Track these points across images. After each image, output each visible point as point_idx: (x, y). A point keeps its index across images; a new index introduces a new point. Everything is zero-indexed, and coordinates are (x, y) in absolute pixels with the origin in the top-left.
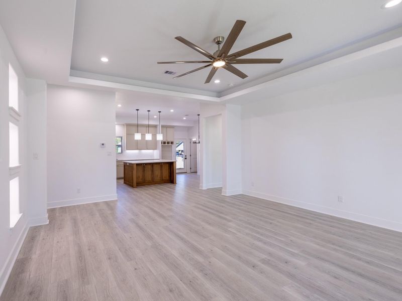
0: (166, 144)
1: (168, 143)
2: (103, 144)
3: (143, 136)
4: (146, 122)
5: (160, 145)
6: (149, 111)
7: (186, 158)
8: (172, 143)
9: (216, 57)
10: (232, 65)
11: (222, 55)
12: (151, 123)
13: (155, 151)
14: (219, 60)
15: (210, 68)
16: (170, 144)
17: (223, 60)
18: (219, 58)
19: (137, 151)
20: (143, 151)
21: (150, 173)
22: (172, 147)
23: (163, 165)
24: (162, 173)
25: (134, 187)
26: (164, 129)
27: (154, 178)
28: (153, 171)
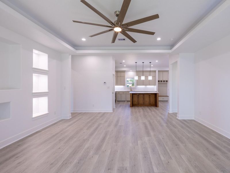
1: (164, 81)
2: (105, 83)
3: (146, 77)
4: (149, 69)
5: (157, 82)
6: (143, 63)
8: (167, 81)
9: (115, 24)
10: (126, 31)
11: (119, 23)
12: (152, 69)
13: (155, 86)
17: (120, 27)
18: (117, 25)
19: (144, 86)
20: (148, 86)
21: (142, 99)
22: (167, 84)
23: (151, 95)
24: (150, 100)
25: (131, 107)
26: (161, 73)
27: (144, 102)
28: (144, 98)
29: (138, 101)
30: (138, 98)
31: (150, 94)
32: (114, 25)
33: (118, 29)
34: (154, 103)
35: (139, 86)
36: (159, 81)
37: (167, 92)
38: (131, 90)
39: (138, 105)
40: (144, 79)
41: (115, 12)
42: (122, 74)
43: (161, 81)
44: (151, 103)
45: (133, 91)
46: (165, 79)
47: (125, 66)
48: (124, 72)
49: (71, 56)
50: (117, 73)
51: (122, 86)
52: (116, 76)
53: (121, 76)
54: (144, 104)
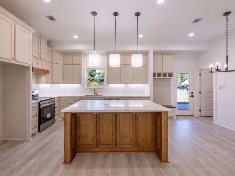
0: (162, 77)
1: (165, 75)
5: (151, 77)
7: (192, 96)
8: (171, 75)
13: (146, 85)
16: (168, 77)
20: (131, 86)
21: (111, 129)
22: (170, 81)
24: (136, 131)
26: (160, 57)
27: (118, 140)
28: (116, 125)
29: (97, 134)
36: (154, 75)
37: (170, 97)
38: (95, 94)
42: (75, 59)
43: (159, 75)
46: (167, 71)
51: (77, 86)
52: (62, 63)
53: (73, 64)
54: (118, 146)
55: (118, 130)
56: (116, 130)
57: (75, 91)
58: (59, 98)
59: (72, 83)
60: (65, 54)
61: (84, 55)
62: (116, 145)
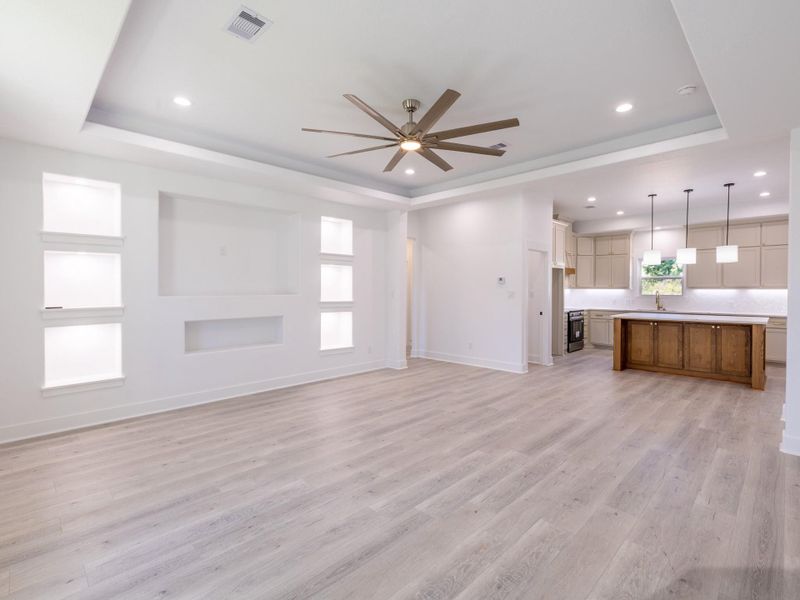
2: (501, 279)
9: (406, 132)
10: (432, 149)
14: (411, 139)
15: (395, 150)
17: (418, 140)
18: (411, 136)
20: (755, 293)
21: (675, 345)
23: (724, 332)
24: (717, 351)
25: (615, 369)
27: (686, 360)
28: (683, 342)
29: (655, 350)
30: (655, 338)
31: (716, 325)
32: (403, 136)
33: (411, 146)
34: (741, 368)
35: (699, 292)
38: (659, 308)
39: (655, 369)
40: (694, 262)
41: (404, 103)
42: (617, 244)
44: (724, 366)
45: (668, 310)
47: (620, 213)
48: (625, 235)
49: (406, 214)
50: (595, 241)
51: (619, 292)
52: (592, 253)
53: (612, 254)
54: (686, 368)
55: (686, 347)
56: (683, 346)
57: (615, 302)
58: (589, 311)
59: (611, 287)
60: (597, 238)
61: (634, 235)
62: (683, 366)
